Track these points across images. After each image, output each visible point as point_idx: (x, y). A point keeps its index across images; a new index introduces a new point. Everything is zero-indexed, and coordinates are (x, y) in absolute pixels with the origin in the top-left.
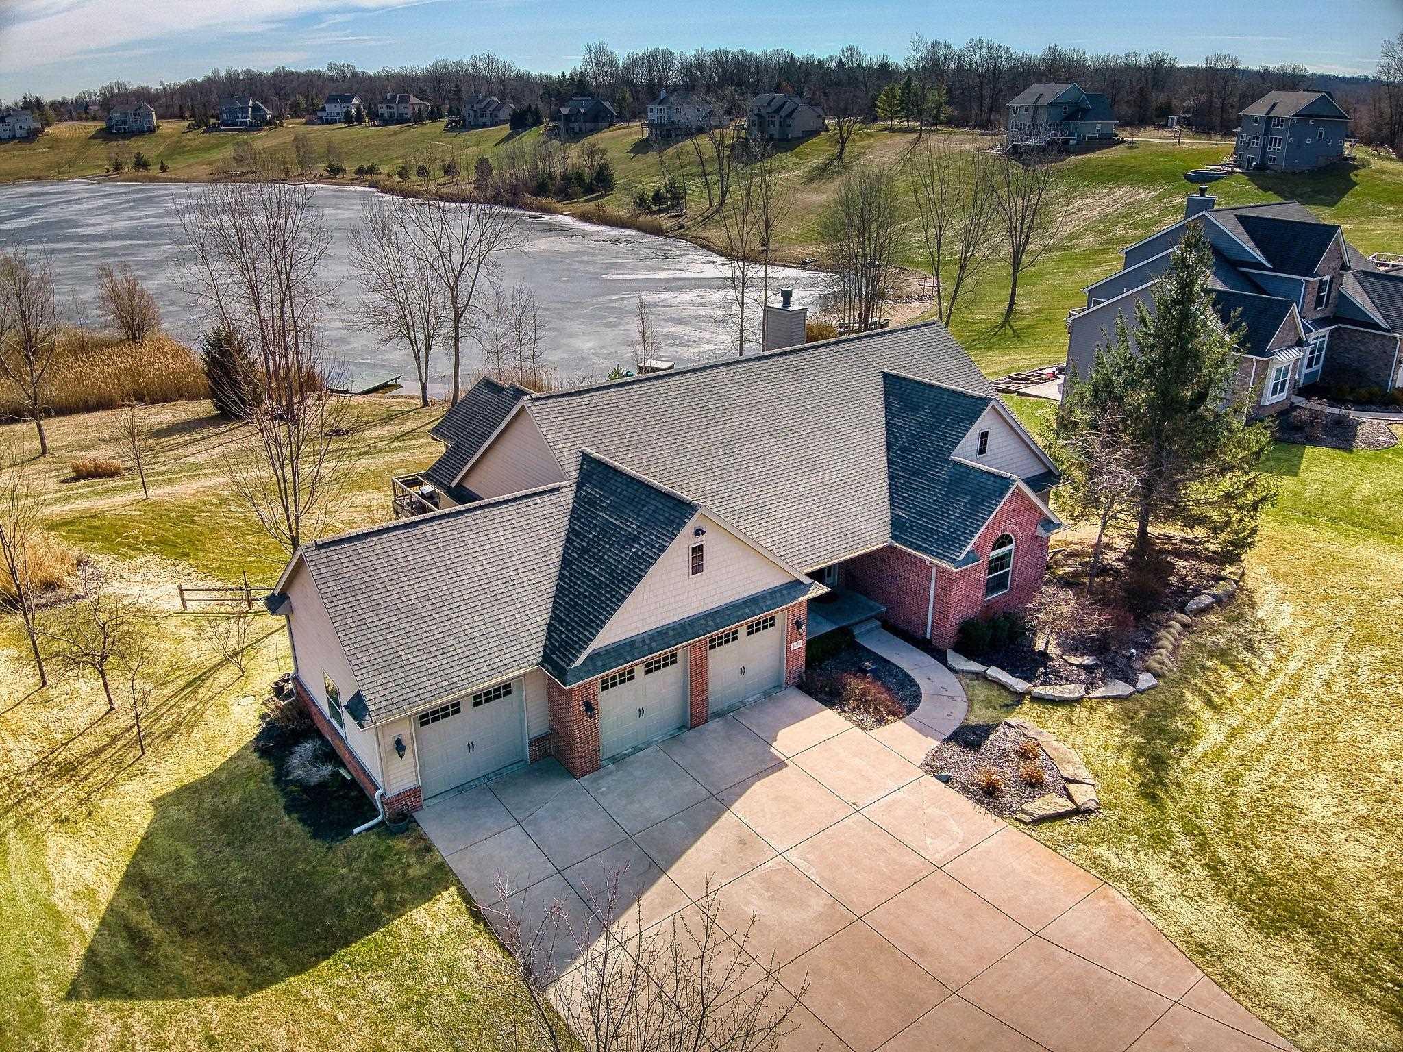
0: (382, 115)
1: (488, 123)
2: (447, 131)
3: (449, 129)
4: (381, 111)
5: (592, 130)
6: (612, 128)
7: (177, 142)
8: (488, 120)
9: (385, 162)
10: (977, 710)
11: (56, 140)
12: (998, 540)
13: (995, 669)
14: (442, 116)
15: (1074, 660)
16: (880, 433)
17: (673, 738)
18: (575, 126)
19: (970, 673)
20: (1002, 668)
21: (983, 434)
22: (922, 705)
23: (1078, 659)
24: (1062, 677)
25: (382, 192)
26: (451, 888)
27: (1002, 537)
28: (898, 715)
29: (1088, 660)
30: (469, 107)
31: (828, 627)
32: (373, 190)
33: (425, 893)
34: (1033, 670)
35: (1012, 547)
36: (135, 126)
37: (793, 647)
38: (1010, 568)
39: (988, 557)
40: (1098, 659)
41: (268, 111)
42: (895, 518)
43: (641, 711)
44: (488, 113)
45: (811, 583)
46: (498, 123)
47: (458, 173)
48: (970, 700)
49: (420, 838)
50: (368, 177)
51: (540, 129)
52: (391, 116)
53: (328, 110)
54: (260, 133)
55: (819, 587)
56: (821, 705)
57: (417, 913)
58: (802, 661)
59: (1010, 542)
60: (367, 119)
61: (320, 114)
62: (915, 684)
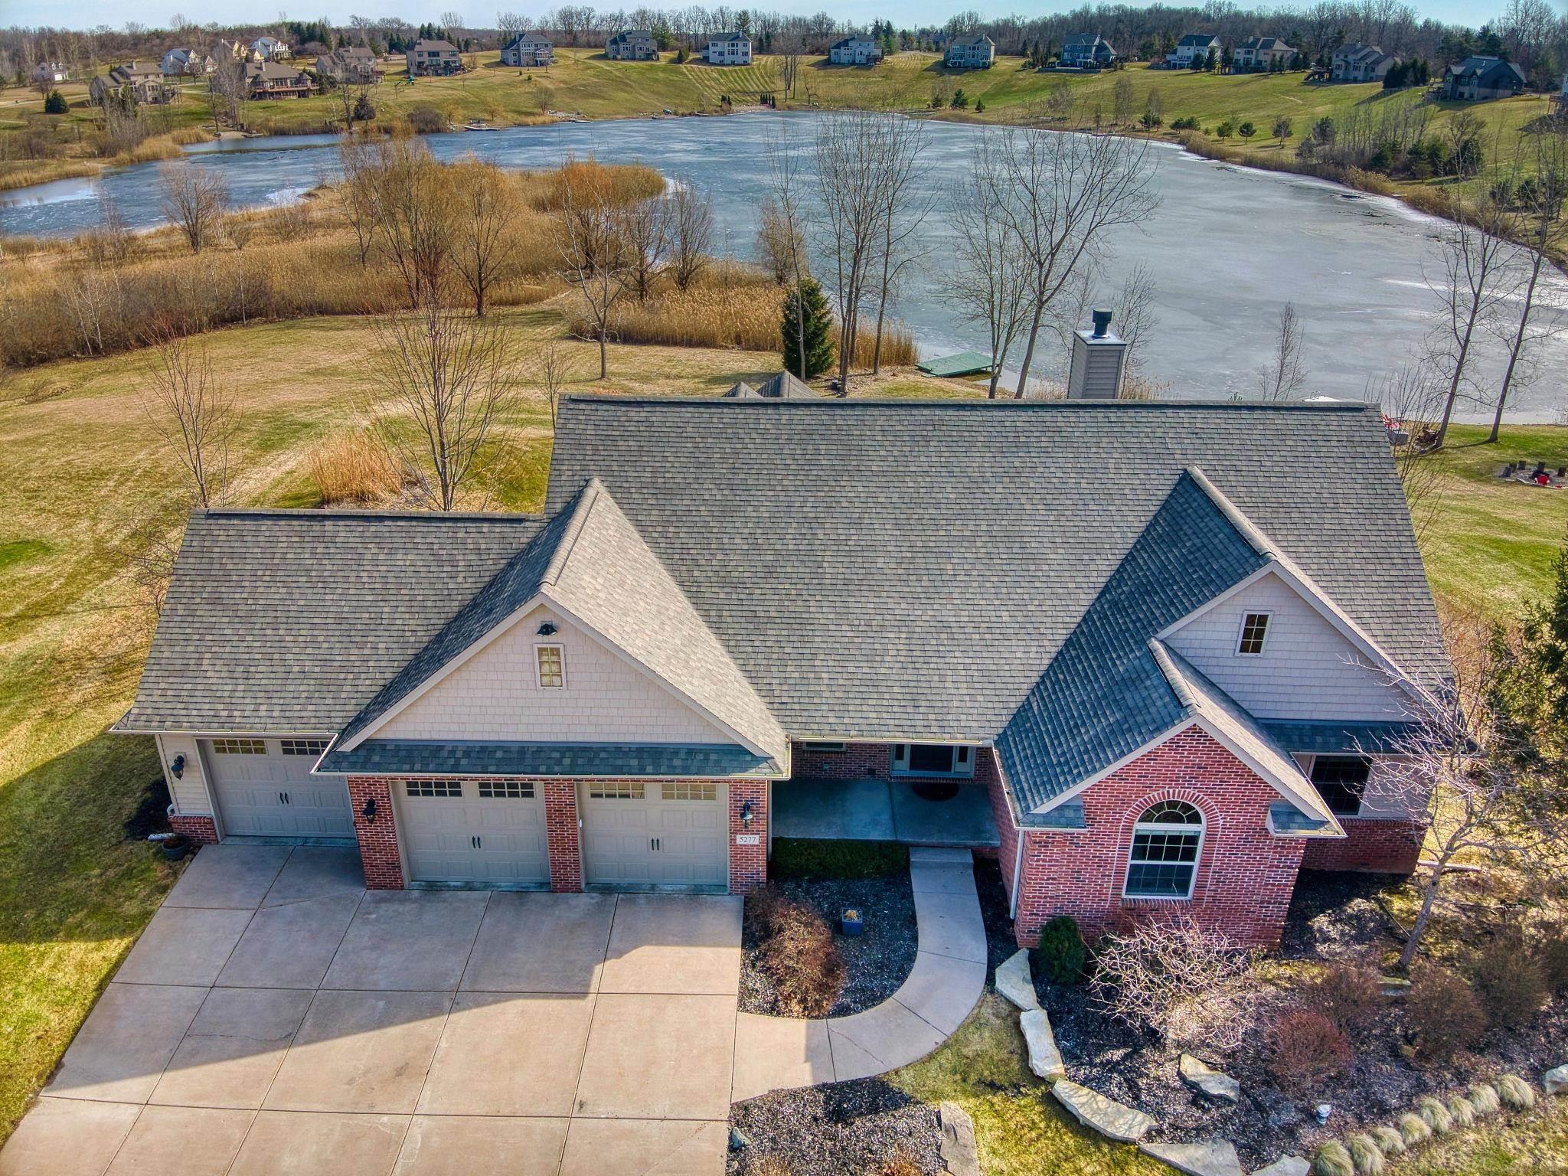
0: (1238, 61)
1: (1360, 78)
2: (1305, 84)
3: (1308, 82)
4: (1236, 57)
7: (1008, 81)
8: (1360, 75)
9: (1213, 116)
10: (933, 1066)
11: (892, 70)
12: (1159, 807)
13: (1042, 1015)
14: (1307, 67)
15: (1192, 1067)
16: (1103, 568)
17: (521, 893)
18: (1466, 90)
19: (1009, 1001)
20: (1054, 1020)
21: (1251, 619)
22: (866, 1014)
23: (1203, 1069)
24: (1132, 1086)
25: (1188, 150)
26: (126, 942)
27: (1172, 804)
28: (811, 1011)
29: (1218, 1085)
30: (1342, 56)
31: (878, 834)
32: (1180, 147)
33: (103, 935)
34: (1100, 1049)
35: (1200, 829)
36: (972, 61)
37: (741, 840)
38: (1196, 864)
39: (1128, 829)
40: (1243, 1090)
41: (1113, 51)
42: (1025, 708)
43: (476, 842)
44: (1363, 65)
45: (767, 759)
46: (1371, 80)
47: (1289, 134)
48: (946, 1045)
49: (175, 874)
50: (1183, 132)
51: (1422, 90)
52: (1247, 62)
53: (1179, 53)
54: (1096, 76)
55: (775, 768)
56: (738, 938)
57: (77, 949)
58: (760, 866)
59: (1195, 818)
60: (1218, 66)
61: (1169, 57)
62: (902, 976)
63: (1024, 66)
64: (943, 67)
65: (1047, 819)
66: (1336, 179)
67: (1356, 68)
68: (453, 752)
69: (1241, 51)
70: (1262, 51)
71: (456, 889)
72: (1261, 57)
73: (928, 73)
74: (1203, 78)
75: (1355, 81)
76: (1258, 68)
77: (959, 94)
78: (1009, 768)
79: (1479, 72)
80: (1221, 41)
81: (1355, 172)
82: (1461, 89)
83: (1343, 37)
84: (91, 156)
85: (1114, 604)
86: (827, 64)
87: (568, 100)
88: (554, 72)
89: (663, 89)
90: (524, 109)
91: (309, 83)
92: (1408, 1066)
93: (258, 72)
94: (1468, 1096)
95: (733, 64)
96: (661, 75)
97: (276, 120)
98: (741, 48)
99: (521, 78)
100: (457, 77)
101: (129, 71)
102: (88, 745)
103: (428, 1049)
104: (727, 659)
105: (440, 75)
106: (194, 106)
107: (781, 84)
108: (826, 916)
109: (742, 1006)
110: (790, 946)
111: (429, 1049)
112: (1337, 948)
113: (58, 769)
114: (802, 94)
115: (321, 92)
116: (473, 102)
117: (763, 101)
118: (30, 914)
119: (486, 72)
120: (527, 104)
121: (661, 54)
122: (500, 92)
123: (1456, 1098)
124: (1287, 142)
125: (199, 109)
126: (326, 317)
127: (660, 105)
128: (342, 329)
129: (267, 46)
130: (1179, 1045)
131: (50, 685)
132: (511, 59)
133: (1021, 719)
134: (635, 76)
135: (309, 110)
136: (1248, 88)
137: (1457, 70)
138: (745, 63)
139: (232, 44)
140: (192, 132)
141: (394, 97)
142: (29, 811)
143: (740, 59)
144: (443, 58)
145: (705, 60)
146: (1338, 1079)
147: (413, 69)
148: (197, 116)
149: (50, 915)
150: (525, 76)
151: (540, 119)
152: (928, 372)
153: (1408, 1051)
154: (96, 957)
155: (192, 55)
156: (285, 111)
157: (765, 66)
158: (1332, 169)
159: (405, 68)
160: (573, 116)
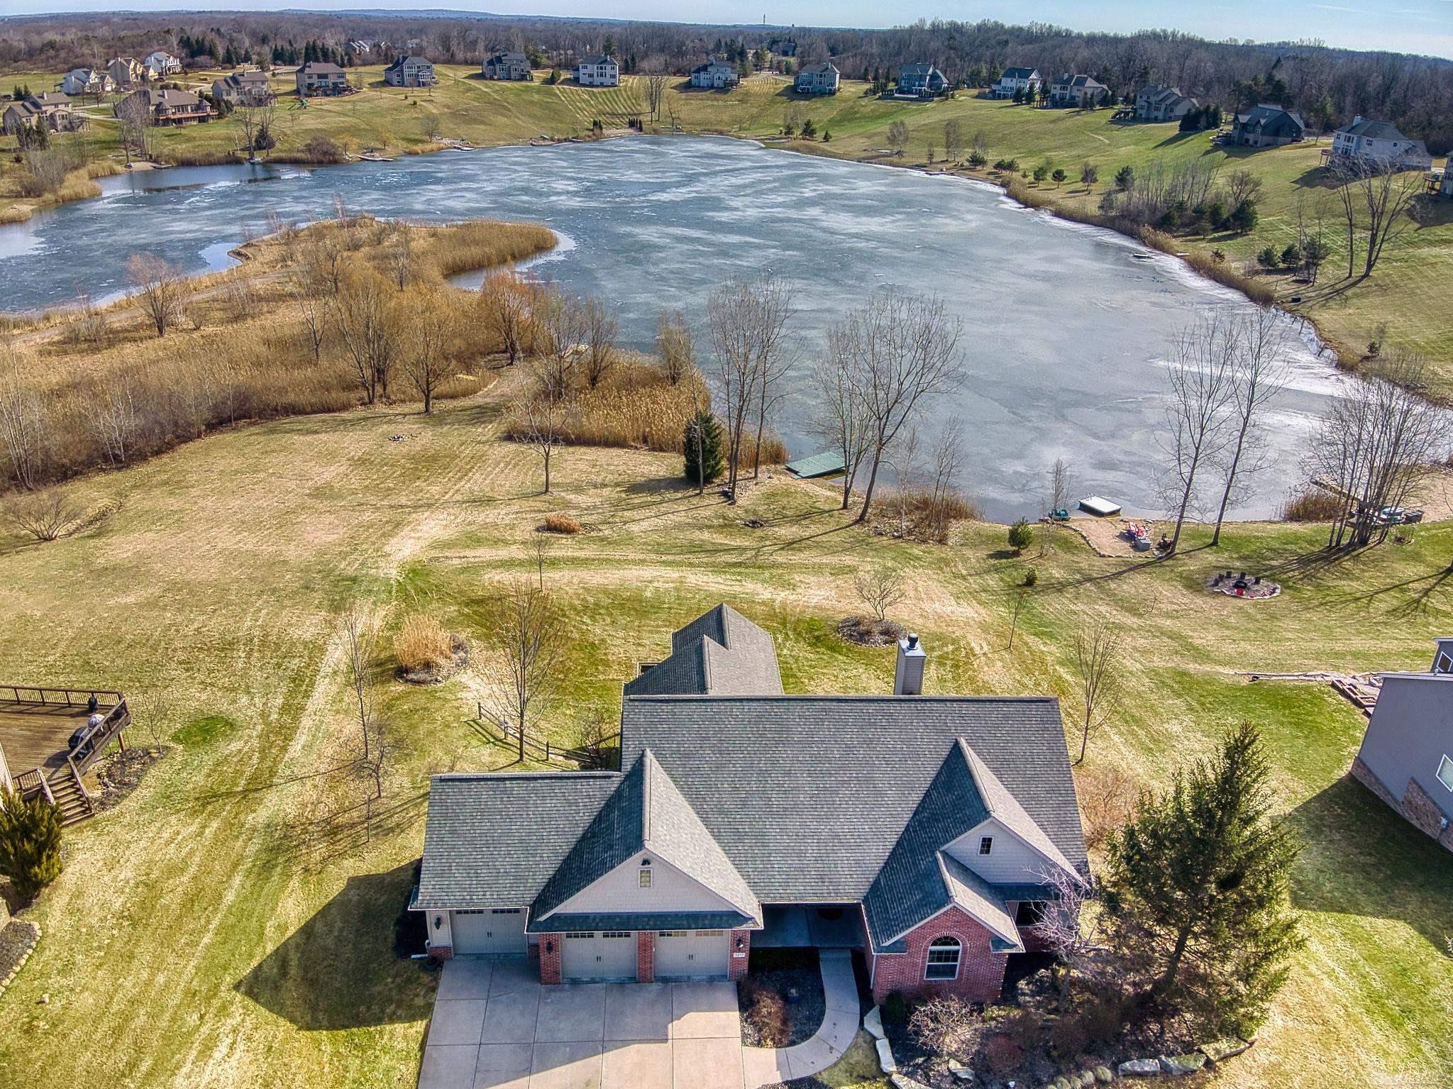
0: (1054, 96)
1: (1161, 117)
3: (1114, 120)
4: (1053, 92)
5: (1268, 145)
6: (1295, 144)
7: (852, 107)
8: (1160, 115)
9: (1031, 153)
10: (837, 1069)
11: (747, 94)
12: (939, 939)
13: (886, 1041)
14: (1115, 103)
15: (954, 1065)
16: (916, 798)
17: (621, 984)
18: (1251, 137)
19: (870, 1034)
20: (892, 1045)
21: (984, 840)
22: (803, 1044)
23: (959, 1066)
24: (927, 1077)
25: (1008, 195)
26: (425, 1022)
27: (946, 938)
28: (778, 1044)
29: (965, 1073)
30: (1145, 98)
31: (802, 943)
32: (1001, 191)
33: (411, 1018)
34: (913, 1058)
35: (959, 948)
36: (819, 87)
37: (736, 955)
38: (958, 963)
39: (925, 950)
40: (976, 1076)
41: (945, 80)
42: (877, 881)
43: (599, 959)
44: (1163, 106)
45: (752, 918)
46: (1170, 120)
47: (1095, 181)
48: (842, 1058)
49: (436, 980)
50: (1005, 173)
51: (1212, 134)
52: (1062, 98)
53: (1003, 84)
54: (929, 105)
55: (755, 923)
56: (737, 1007)
57: (399, 1028)
58: (745, 966)
59: (957, 944)
60: (1037, 97)
61: (994, 87)
62: (819, 1025)
63: (866, 93)
64: (794, 93)
65: (888, 949)
66: (1131, 234)
67: (1157, 109)
68: (594, 919)
69: (1058, 86)
70: (1075, 88)
71: (587, 982)
72: (1075, 93)
73: (779, 98)
74: (1024, 111)
75: (1156, 120)
76: (1071, 103)
77: (808, 124)
78: (870, 918)
79: (1263, 121)
80: (1041, 73)
81: (1146, 230)
82: (1247, 136)
83: (1147, 73)
84: (17, 196)
85: (920, 823)
86: (687, 87)
87: (452, 126)
88: (437, 95)
89: (537, 111)
90: (412, 136)
91: (208, 109)
92: (1054, 1061)
93: (161, 99)
94: (1080, 1077)
95: (602, 85)
96: (536, 97)
97: (182, 149)
98: (609, 71)
99: (407, 102)
100: (346, 98)
101: (40, 101)
102: (343, 893)
103: (597, 1072)
104: (726, 859)
105: (328, 95)
106: (101, 134)
107: (646, 107)
108: (778, 992)
109: (744, 1043)
110: (764, 1010)
111: (599, 1072)
112: (1028, 999)
113: (334, 911)
114: (666, 117)
115: (220, 116)
116: (365, 130)
117: (632, 124)
118: (363, 1009)
119: (372, 93)
120: (416, 131)
121: (535, 73)
122: (389, 119)
123: (1074, 1077)
124: (1093, 187)
125: (107, 138)
126: (300, 418)
127: (535, 129)
128: (316, 432)
129: (160, 61)
130: (949, 1054)
131: (296, 846)
132: (395, 79)
133: (875, 887)
134: (512, 98)
135: (211, 139)
136: (1062, 125)
137: (1244, 119)
138: (613, 85)
139: (129, 62)
140: (106, 164)
141: (289, 124)
142: (330, 942)
143: (607, 81)
144: (331, 80)
145: (576, 81)
146: (1020, 1068)
147: (304, 90)
148: (108, 145)
149: (375, 1008)
150: (410, 100)
151: (428, 147)
152: (796, 473)
153: (1055, 1053)
154: (412, 1031)
155: (93, 75)
156: (189, 140)
157: (631, 88)
158: (1127, 223)
159: (294, 87)
160: (458, 143)
